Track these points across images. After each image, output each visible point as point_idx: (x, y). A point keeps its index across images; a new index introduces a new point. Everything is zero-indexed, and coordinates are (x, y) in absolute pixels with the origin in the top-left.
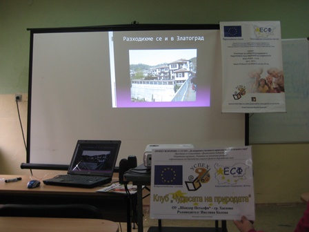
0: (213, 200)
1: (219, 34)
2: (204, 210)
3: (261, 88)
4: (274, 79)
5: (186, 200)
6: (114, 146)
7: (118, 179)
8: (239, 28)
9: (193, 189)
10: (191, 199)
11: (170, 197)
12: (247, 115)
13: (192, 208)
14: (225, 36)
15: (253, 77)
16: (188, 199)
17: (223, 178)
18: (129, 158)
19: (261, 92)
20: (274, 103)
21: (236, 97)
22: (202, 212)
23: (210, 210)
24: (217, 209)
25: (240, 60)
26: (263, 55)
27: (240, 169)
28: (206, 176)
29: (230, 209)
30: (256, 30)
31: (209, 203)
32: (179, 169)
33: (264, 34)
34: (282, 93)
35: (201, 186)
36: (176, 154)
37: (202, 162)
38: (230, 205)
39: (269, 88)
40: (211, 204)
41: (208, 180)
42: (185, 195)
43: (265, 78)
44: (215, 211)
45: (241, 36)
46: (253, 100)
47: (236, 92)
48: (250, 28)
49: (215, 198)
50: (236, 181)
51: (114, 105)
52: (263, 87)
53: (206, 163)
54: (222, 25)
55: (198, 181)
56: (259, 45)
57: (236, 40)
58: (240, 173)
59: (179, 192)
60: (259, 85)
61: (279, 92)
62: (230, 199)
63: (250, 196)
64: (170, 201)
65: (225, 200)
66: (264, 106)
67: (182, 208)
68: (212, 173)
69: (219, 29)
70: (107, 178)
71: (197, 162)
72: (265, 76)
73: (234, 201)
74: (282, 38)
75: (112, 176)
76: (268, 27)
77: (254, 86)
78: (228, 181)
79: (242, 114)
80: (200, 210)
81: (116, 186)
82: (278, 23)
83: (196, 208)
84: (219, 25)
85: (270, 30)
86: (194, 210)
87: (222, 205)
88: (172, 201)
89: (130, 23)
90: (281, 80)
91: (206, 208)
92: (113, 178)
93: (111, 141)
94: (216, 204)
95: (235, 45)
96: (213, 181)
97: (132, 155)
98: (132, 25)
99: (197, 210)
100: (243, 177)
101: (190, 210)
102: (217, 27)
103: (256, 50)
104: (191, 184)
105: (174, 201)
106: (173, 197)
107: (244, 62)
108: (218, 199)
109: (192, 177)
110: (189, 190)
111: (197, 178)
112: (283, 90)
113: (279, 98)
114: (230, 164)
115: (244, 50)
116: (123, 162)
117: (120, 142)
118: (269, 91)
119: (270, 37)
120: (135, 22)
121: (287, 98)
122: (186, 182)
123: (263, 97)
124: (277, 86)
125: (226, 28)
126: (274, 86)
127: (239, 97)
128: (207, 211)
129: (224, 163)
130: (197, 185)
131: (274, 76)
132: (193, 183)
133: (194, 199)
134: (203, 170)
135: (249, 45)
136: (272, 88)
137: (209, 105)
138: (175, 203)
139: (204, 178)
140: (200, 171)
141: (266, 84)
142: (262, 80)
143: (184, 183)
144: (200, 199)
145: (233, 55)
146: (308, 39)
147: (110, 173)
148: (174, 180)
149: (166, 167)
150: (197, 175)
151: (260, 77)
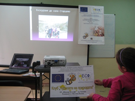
0: (78, 88)
1: (78, 10)
2: (74, 93)
3: (95, 34)
4: (100, 31)
5: (66, 89)
7: (32, 71)
8: (87, 8)
10: (68, 88)
11: (59, 88)
12: (89, 46)
13: (69, 92)
14: (81, 11)
15: (92, 29)
16: (67, 88)
17: (82, 79)
18: (37, 62)
19: (95, 36)
20: (100, 41)
22: (73, 94)
23: (76, 93)
24: (79, 92)
25: (86, 22)
26: (96, 20)
27: (88, 75)
28: (74, 78)
30: (94, 10)
31: (76, 90)
32: (63, 75)
33: (97, 12)
34: (103, 37)
35: (72, 82)
36: (61, 69)
37: (72, 72)
39: (98, 34)
40: (77, 90)
41: (75, 80)
42: (65, 87)
43: (97, 30)
44: (78, 93)
45: (87, 12)
46: (91, 39)
47: (84, 36)
48: (91, 8)
49: (78, 87)
50: (87, 80)
51: (31, 39)
52: (96, 34)
53: (74, 72)
54: (80, 6)
55: (71, 80)
56: (95, 16)
57: (85, 13)
58: (88, 77)
59: (63, 85)
60: (94, 33)
61: (102, 36)
62: (85, 88)
63: (93, 86)
64: (59, 89)
65: (82, 88)
66: (96, 42)
67: (64, 92)
68: (76, 77)
69: (78, 8)
71: (70, 72)
72: (96, 29)
73: (86, 89)
74: (104, 14)
75: (29, 70)
76: (99, 9)
77: (92, 33)
78: (84, 80)
79: (86, 45)
80: (72, 93)
81: (31, 74)
82: (103, 7)
83: (70, 92)
85: (99, 10)
86: (69, 93)
87: (82, 90)
88: (60, 89)
89: (39, 3)
90: (103, 31)
91: (74, 92)
94: (79, 90)
95: (85, 16)
96: (77, 80)
99: (71, 93)
100: (90, 78)
101: (68, 93)
102: (77, 7)
103: (93, 18)
105: (61, 89)
106: (60, 88)
107: (88, 23)
108: (80, 88)
109: (68, 79)
110: (67, 84)
111: (70, 79)
112: (104, 36)
113: (102, 39)
114: (84, 73)
115: (88, 18)
116: (34, 63)
117: (33, 55)
118: (98, 36)
119: (99, 13)
120: (42, 3)
121: (105, 39)
122: (66, 81)
123: (96, 38)
124: (102, 34)
125: (81, 8)
126: (100, 33)
127: (85, 37)
128: (75, 93)
129: (82, 73)
131: (100, 29)
132: (69, 81)
133: (69, 88)
134: (73, 76)
135: (90, 16)
137: (72, 41)
138: (61, 90)
139: (73, 79)
140: (72, 76)
141: (97, 32)
142: (95, 31)
143: (65, 81)
144: (72, 88)
145: (84, 19)
146: (115, 15)
147: (28, 68)
148: (60, 80)
149: (57, 74)
150: (71, 78)
151: (94, 29)
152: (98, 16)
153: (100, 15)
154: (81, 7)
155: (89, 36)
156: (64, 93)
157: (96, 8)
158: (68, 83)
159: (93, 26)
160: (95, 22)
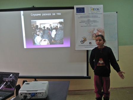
3: (94, 38)
12: (88, 51)
14: (77, 12)
21: (82, 42)
25: (84, 24)
26: (95, 21)
30: (91, 9)
33: (95, 11)
45: (84, 12)
46: (90, 44)
47: (82, 40)
51: (25, 47)
54: (75, 7)
56: (93, 17)
57: (82, 14)
60: (93, 36)
69: (74, 9)
76: (97, 8)
77: (91, 37)
82: (102, 6)
85: (98, 9)
89: (31, 7)
95: (81, 17)
103: (91, 19)
107: (86, 25)
115: (86, 19)
119: (99, 13)
120: (33, 6)
127: (83, 42)
135: (88, 17)
137: (69, 46)
142: (94, 34)
145: (81, 22)
146: (117, 12)
151: (93, 32)
152: (97, 17)
153: (99, 16)
154: (77, 8)
155: (87, 41)
157: (94, 8)
159: (92, 28)
160: (94, 24)
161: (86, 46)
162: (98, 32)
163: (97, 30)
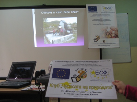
1: (86, 10)
3: (107, 36)
4: (113, 32)
5: (70, 87)
6: (32, 65)
7: (34, 83)
8: (96, 7)
9: (76, 81)
12: (101, 49)
14: (89, 11)
17: (95, 76)
18: (41, 71)
19: (107, 38)
20: (114, 43)
21: (95, 41)
22: (81, 94)
25: (96, 22)
26: (107, 20)
27: (105, 71)
29: (100, 92)
31: (85, 89)
33: (108, 10)
34: (117, 38)
35: (81, 80)
38: (99, 90)
39: (111, 36)
40: (86, 90)
42: (70, 85)
43: (109, 31)
45: (96, 11)
46: (103, 42)
47: (95, 38)
48: (101, 7)
49: (89, 87)
50: (103, 78)
51: (36, 46)
52: (108, 35)
54: (87, 6)
55: (79, 77)
56: (105, 15)
57: (94, 13)
58: (105, 74)
59: (67, 83)
60: (106, 34)
61: (116, 38)
65: (96, 88)
66: (109, 45)
70: (28, 82)
72: (109, 30)
74: (117, 13)
75: (31, 81)
76: (109, 7)
77: (104, 35)
78: (98, 78)
79: (98, 49)
80: (79, 93)
81: (33, 87)
82: (114, 5)
83: (77, 92)
84: (86, 6)
87: (94, 90)
89: (41, 5)
90: (116, 32)
91: (83, 92)
92: (32, 83)
93: (31, 62)
94: (90, 90)
95: (94, 16)
97: (43, 69)
98: (43, 6)
101: (73, 93)
102: (85, 7)
103: (104, 18)
104: (75, 79)
107: (99, 23)
110: (73, 82)
111: (79, 76)
112: (118, 37)
113: (116, 40)
115: (98, 18)
117: (36, 62)
118: (111, 37)
119: (110, 12)
120: (44, 4)
122: (72, 78)
123: (109, 40)
124: (115, 35)
125: (89, 7)
126: (113, 35)
127: (97, 40)
130: (78, 79)
131: (113, 30)
132: (76, 78)
133: (76, 87)
135: (100, 15)
136: (112, 36)
139: (83, 76)
140: (81, 72)
141: (109, 34)
142: (107, 32)
143: (70, 78)
144: (80, 87)
145: (93, 20)
147: (30, 79)
148: (64, 76)
149: (60, 69)
150: (79, 74)
151: (106, 30)
152: (109, 16)
155: (100, 39)
156: (67, 93)
158: (74, 80)
160: (107, 22)
161: (99, 45)
162: (111, 31)
163: (111, 29)
